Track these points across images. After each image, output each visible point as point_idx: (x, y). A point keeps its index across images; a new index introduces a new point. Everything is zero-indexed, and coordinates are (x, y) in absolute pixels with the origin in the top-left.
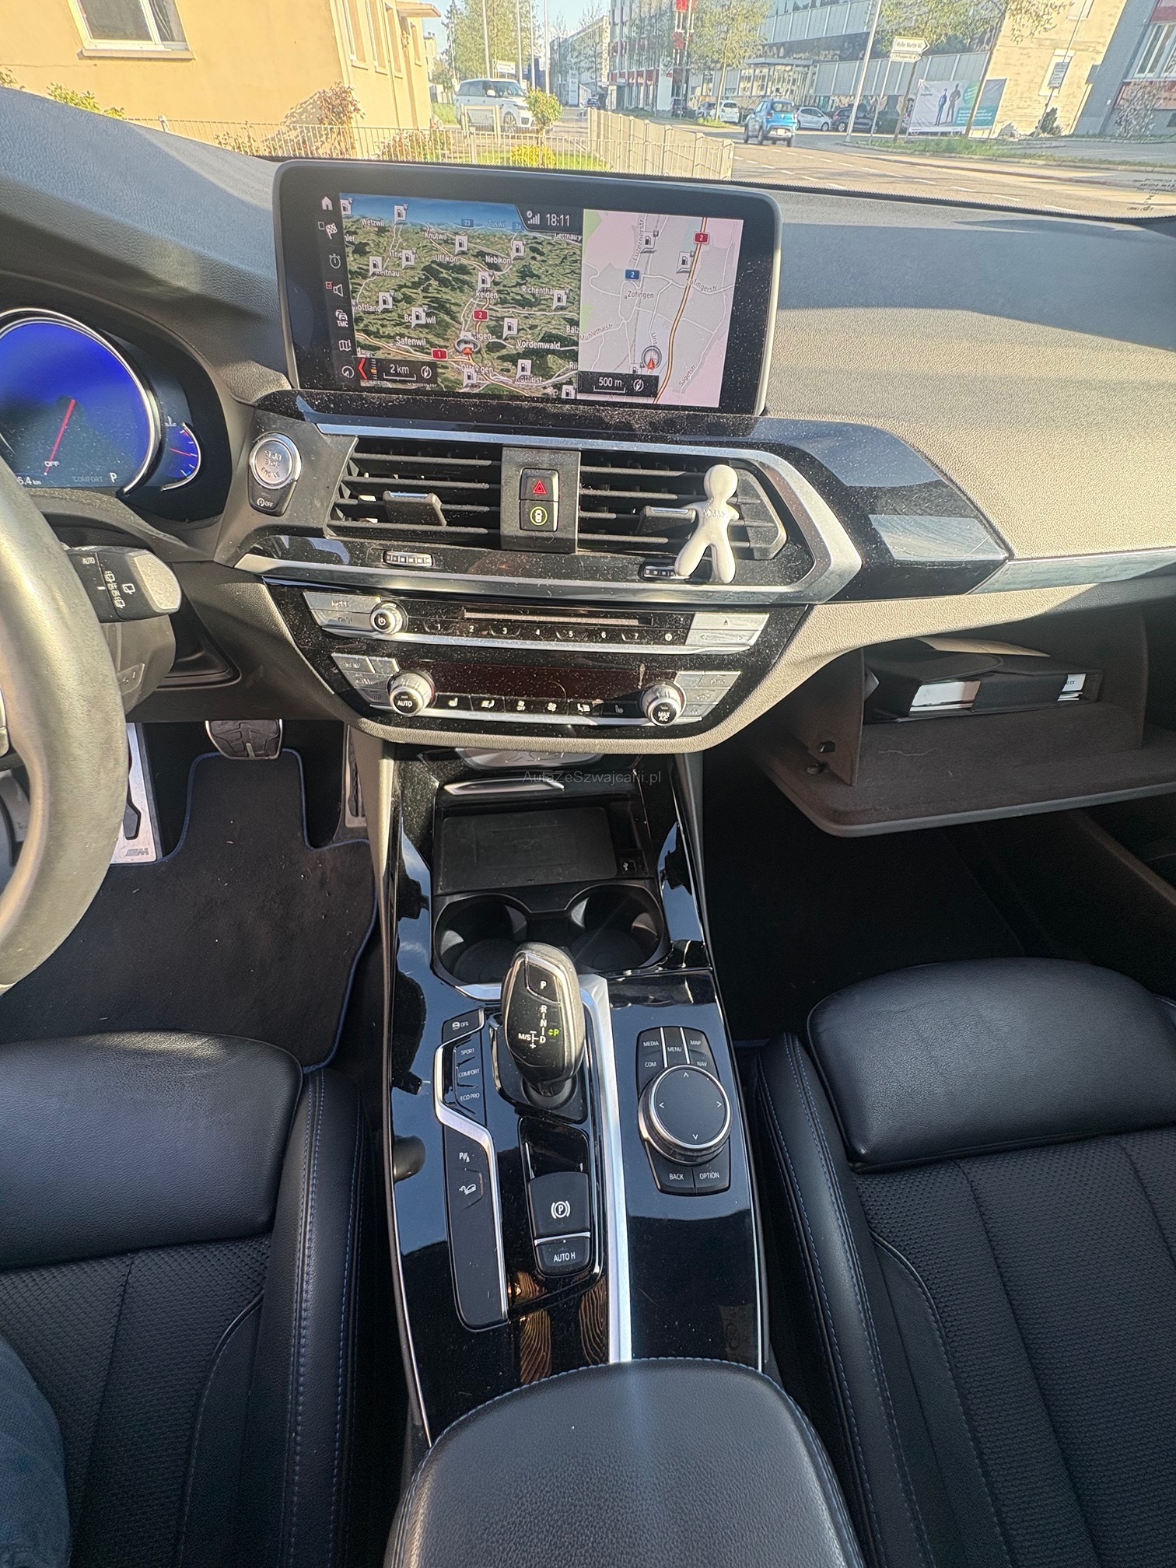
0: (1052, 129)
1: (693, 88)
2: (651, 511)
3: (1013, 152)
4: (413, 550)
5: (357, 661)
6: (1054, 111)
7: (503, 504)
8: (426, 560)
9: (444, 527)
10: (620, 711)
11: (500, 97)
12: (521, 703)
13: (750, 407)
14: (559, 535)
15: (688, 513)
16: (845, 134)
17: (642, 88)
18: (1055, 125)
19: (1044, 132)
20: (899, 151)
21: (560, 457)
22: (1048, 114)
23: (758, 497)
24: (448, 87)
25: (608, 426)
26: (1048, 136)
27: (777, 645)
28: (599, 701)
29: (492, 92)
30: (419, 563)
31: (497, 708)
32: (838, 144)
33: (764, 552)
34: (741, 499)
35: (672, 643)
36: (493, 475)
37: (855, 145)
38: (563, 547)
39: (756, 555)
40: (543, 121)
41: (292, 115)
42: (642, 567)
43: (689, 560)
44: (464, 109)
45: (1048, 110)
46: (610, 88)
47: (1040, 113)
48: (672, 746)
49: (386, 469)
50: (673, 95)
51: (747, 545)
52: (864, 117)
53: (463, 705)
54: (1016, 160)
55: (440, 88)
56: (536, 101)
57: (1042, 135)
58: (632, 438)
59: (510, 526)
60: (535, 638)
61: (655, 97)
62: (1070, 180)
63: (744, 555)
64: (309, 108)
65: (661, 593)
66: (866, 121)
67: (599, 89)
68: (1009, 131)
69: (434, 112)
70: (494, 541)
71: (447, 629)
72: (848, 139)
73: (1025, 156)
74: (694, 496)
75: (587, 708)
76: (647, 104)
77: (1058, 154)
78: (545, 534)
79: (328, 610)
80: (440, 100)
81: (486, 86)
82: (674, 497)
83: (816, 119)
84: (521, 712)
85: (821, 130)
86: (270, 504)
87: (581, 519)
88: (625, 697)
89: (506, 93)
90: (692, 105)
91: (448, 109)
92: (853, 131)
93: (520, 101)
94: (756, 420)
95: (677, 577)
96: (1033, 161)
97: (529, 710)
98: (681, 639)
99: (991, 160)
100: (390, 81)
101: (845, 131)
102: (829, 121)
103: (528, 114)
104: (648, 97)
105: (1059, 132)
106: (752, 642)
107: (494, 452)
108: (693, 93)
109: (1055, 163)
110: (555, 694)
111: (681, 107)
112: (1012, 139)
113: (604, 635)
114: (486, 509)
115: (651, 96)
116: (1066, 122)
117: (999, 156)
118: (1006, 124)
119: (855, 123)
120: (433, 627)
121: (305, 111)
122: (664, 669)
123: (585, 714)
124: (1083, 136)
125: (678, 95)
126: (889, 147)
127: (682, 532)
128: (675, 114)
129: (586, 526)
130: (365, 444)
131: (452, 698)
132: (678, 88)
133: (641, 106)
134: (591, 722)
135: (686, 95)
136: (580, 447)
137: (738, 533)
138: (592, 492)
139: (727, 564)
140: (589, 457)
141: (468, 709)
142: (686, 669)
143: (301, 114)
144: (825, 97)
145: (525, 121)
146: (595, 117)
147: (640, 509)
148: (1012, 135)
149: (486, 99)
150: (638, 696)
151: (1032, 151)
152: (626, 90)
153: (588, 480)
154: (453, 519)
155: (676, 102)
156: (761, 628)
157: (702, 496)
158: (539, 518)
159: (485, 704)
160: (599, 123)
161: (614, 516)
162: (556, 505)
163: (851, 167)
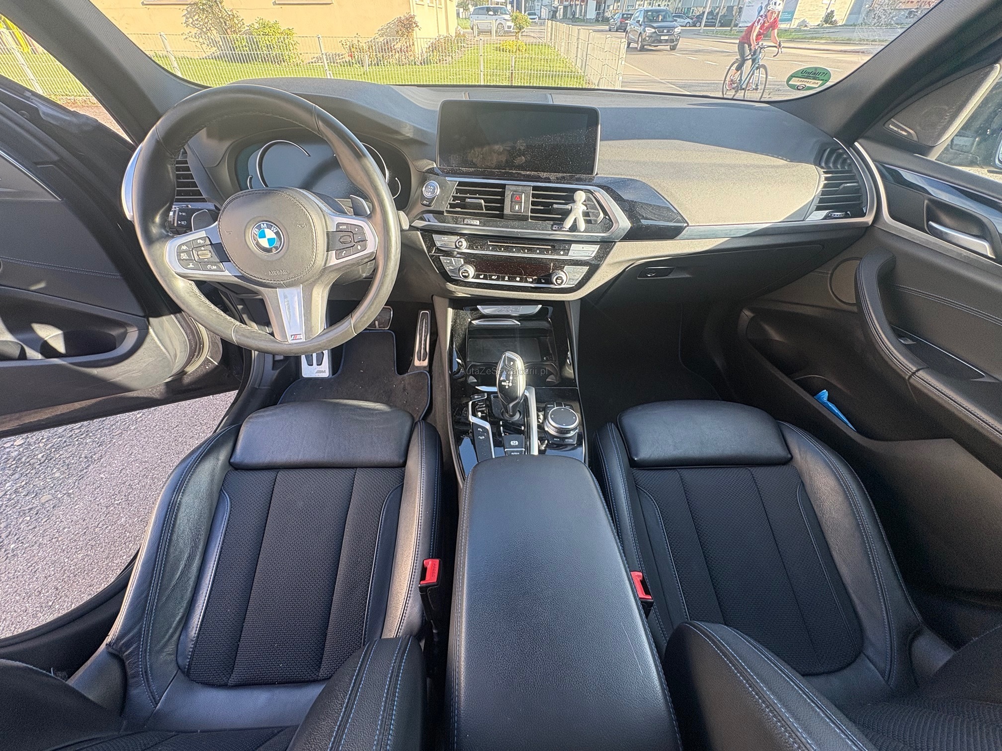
0: (831, 22)
1: (609, 6)
2: (555, 206)
3: (804, 36)
4: (473, 219)
5: (449, 260)
6: (832, 12)
7: (505, 203)
8: (478, 223)
9: (484, 211)
10: (543, 281)
11: (496, 15)
12: (507, 277)
13: (592, 172)
14: (524, 214)
15: (568, 207)
16: (699, 28)
17: (578, 7)
18: (833, 20)
19: (826, 24)
20: (733, 37)
21: (525, 188)
22: (829, 14)
23: (593, 202)
24: (466, 9)
25: (542, 179)
26: (829, 26)
27: (603, 257)
28: (535, 277)
29: (491, 13)
30: (475, 223)
31: (497, 279)
32: (695, 34)
33: (596, 221)
34: (587, 202)
35: (563, 255)
36: (502, 194)
37: (706, 34)
38: (524, 218)
39: (593, 222)
40: (520, 28)
41: (382, 30)
42: (552, 225)
43: (568, 223)
44: (476, 22)
45: (829, 11)
46: (559, 7)
47: (823, 14)
48: (563, 297)
49: (466, 192)
50: (596, 10)
51: (589, 218)
52: (712, 19)
53: (485, 278)
54: (807, 41)
55: (461, 10)
56: (516, 18)
57: (825, 25)
58: (549, 182)
59: (507, 211)
60: (513, 252)
61: (586, 12)
62: (841, 51)
63: (588, 222)
64: (391, 26)
65: (559, 235)
66: (713, 21)
67: (552, 8)
68: (804, 23)
69: (458, 24)
70: (501, 216)
71: (482, 249)
72: (701, 31)
73: (812, 38)
74: (572, 201)
75: (531, 280)
76: (581, 15)
77: (833, 36)
78: (519, 214)
79: (440, 241)
80: (461, 17)
81: (488, 9)
82: (564, 202)
83: (682, 20)
84: (506, 281)
85: (686, 26)
86: (428, 203)
87: (531, 209)
88: (545, 276)
89: (499, 13)
90: (608, 14)
91: (465, 22)
92: (704, 26)
93: (507, 17)
94: (594, 177)
95: (564, 229)
96: (818, 41)
97: (509, 280)
98: (567, 254)
99: (791, 41)
100: (435, 10)
101: (700, 26)
102: (691, 21)
103: (512, 24)
104: (581, 11)
105: (836, 23)
106: (593, 255)
107: (503, 186)
108: (608, 8)
109: (831, 42)
110: (520, 274)
111: (601, 16)
112: (806, 28)
113: (538, 251)
114: (499, 205)
115: (583, 11)
116: (840, 17)
117: (796, 39)
118: (802, 19)
119: (706, 22)
120: (477, 247)
121: (389, 27)
122: (560, 265)
123: (531, 283)
124: (851, 26)
125: (599, 10)
126: (726, 35)
127: (567, 213)
128: (597, 20)
129: (533, 211)
130: (460, 184)
131: (481, 275)
132: (600, 6)
133: (577, 16)
134: (532, 285)
135: (604, 10)
136: (532, 185)
137: (586, 214)
138: (535, 200)
139: (582, 225)
140: (535, 188)
141: (487, 279)
142: (568, 265)
143: (387, 29)
144: (688, 8)
145: (509, 27)
146: (550, 25)
147: (552, 206)
148: (806, 26)
149: (488, 16)
150: (550, 275)
151: (817, 35)
152: (569, 8)
153: (534, 196)
154: (487, 208)
155: (598, 14)
156: (597, 250)
157: (574, 201)
158: (517, 208)
159: (493, 277)
160: (552, 28)
161: (542, 208)
162: (523, 204)
163: (702, 47)
